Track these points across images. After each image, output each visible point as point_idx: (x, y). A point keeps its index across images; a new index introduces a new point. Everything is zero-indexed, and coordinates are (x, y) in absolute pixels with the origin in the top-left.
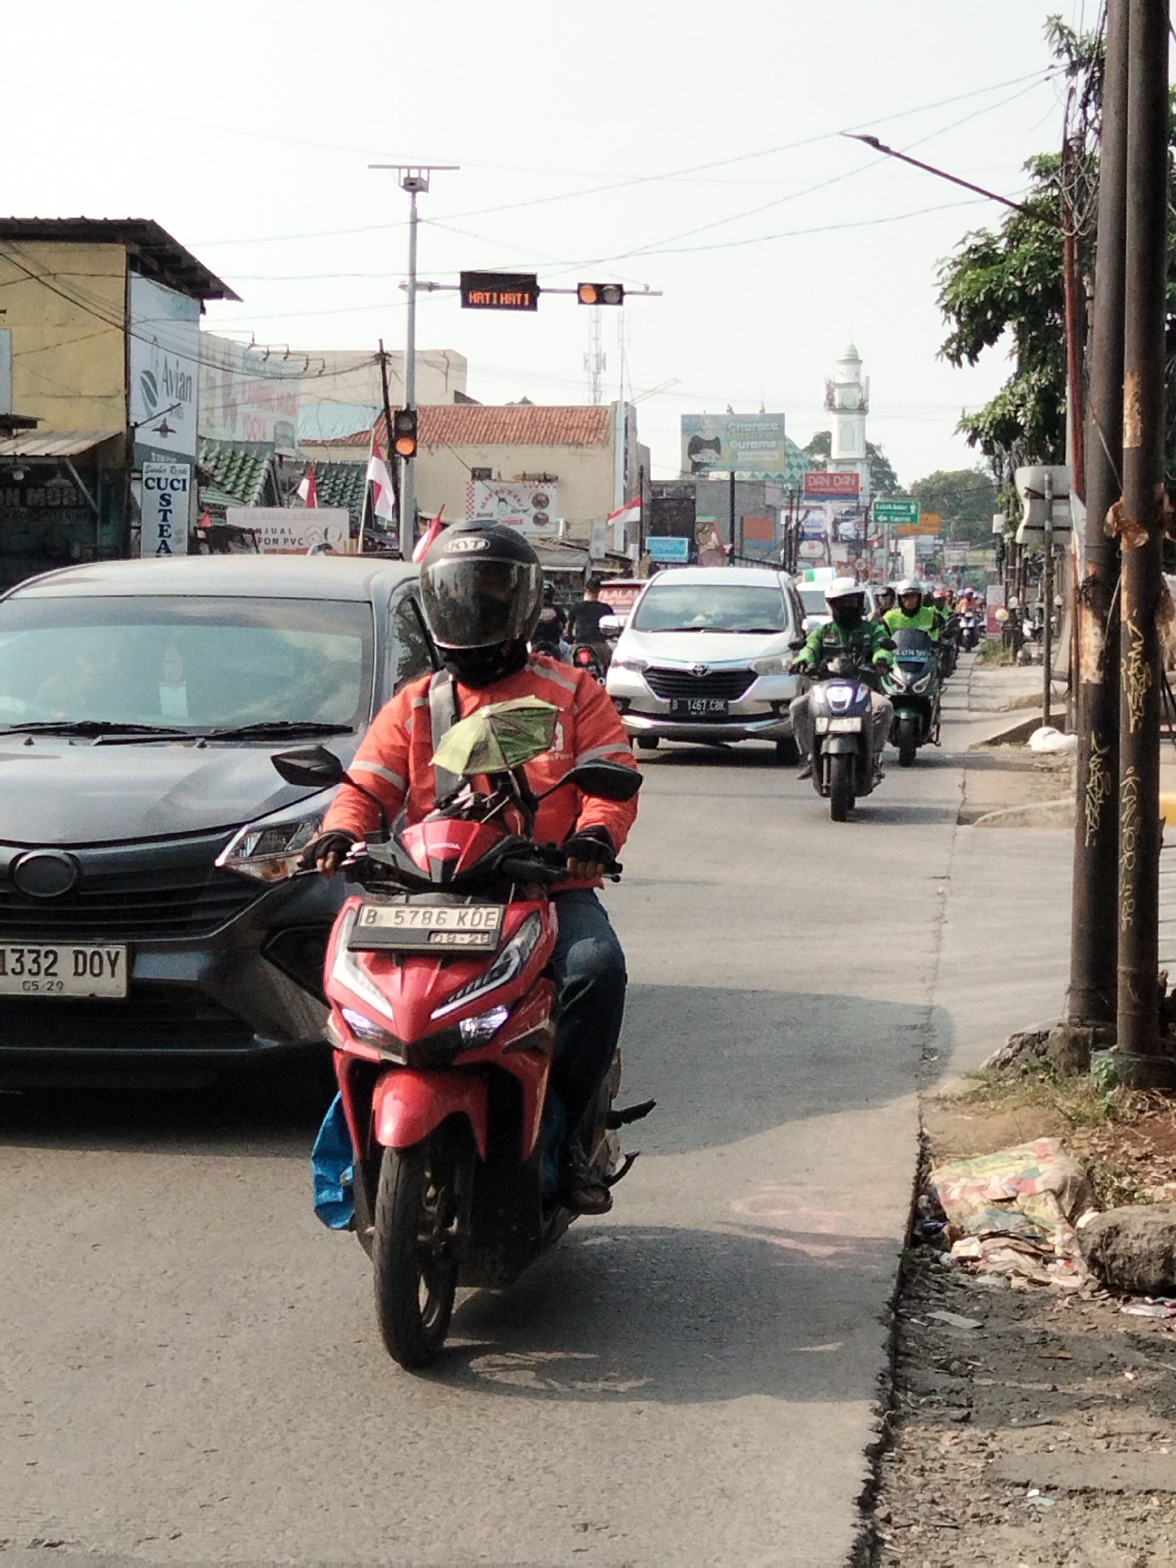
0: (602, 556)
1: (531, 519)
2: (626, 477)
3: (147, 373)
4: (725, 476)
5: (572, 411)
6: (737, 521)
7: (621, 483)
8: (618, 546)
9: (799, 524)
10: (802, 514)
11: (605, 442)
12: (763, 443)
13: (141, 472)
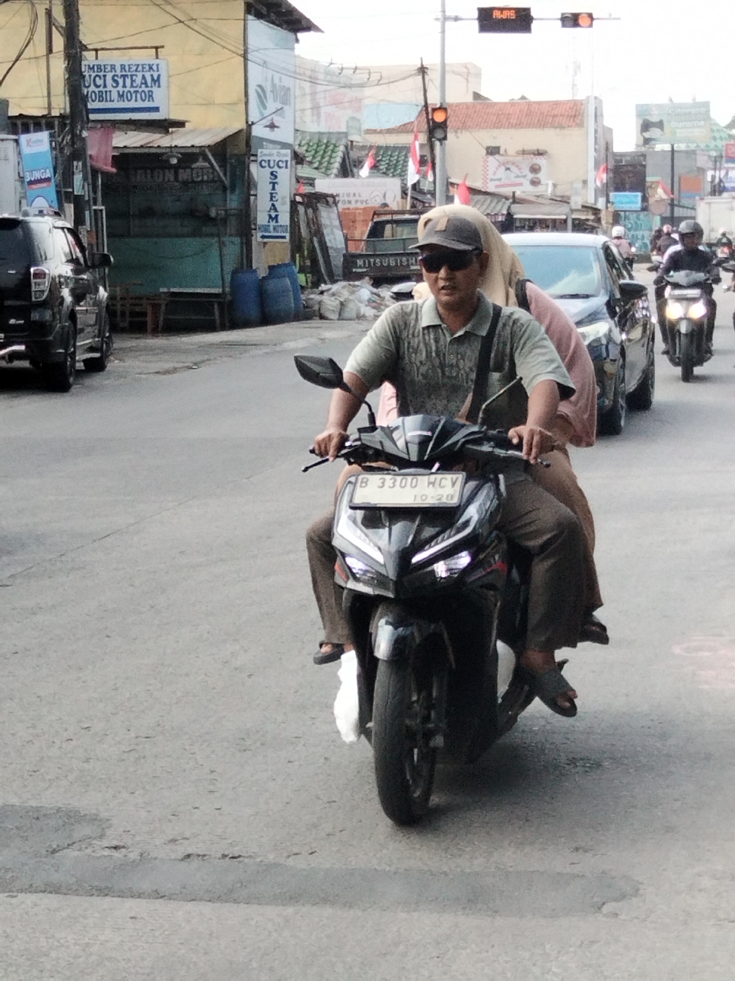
0: (580, 207)
1: (528, 183)
2: (596, 150)
3: (260, 86)
4: (667, 147)
5: (557, 104)
6: (676, 179)
7: (592, 154)
8: (591, 201)
9: (721, 181)
10: (723, 173)
11: (581, 125)
12: (695, 123)
13: (256, 155)
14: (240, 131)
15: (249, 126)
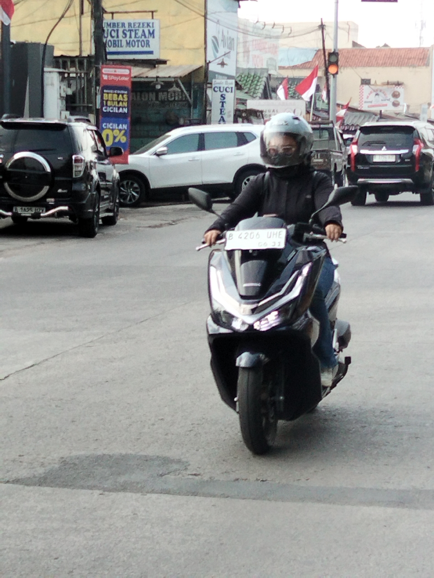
1: (391, 104)
3: (214, 37)
5: (410, 50)
11: (427, 65)
13: (211, 84)
14: (201, 67)
15: (207, 64)
